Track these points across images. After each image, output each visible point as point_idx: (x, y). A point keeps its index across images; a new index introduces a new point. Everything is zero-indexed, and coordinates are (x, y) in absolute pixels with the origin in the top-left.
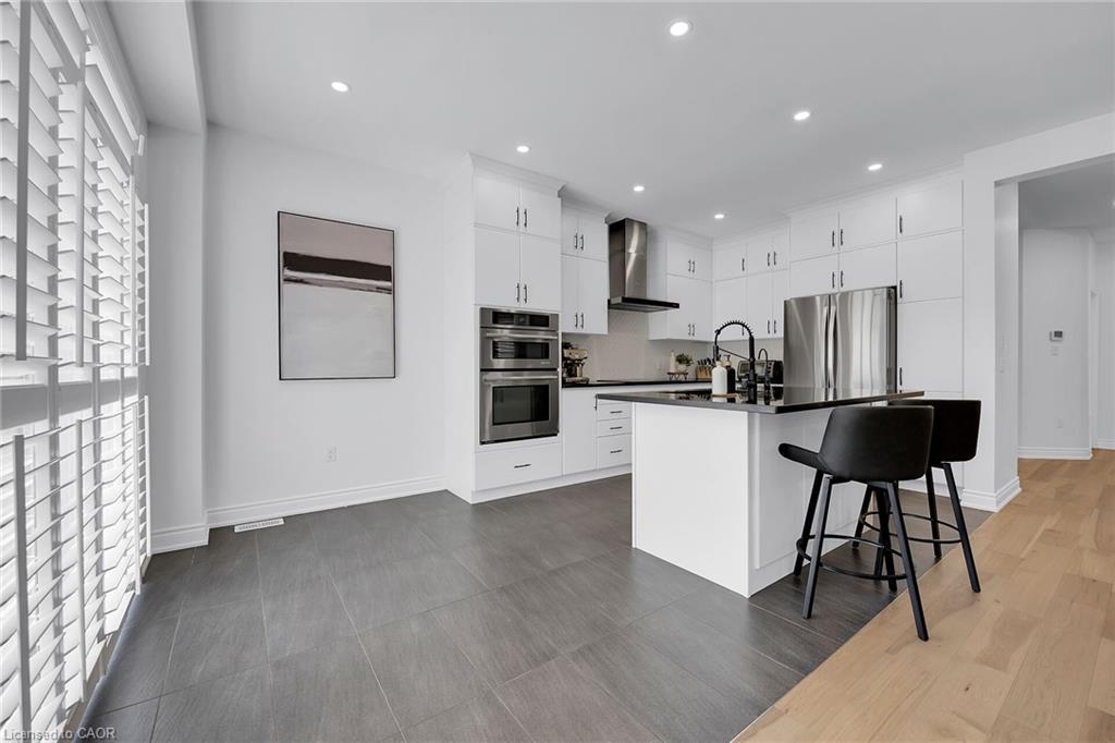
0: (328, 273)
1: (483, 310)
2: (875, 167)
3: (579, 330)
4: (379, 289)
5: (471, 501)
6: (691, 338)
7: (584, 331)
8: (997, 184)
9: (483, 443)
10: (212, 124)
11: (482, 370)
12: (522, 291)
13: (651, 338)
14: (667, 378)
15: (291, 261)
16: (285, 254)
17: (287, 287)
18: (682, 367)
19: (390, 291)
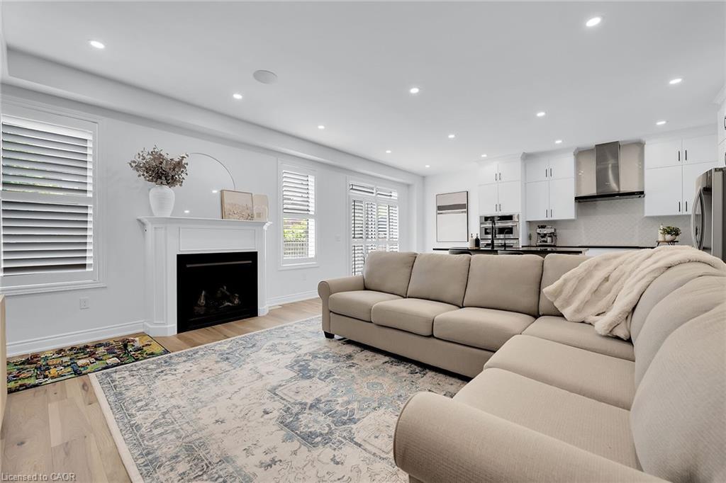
1: (481, 217)
4: (462, 212)
12: (499, 207)
15: (440, 208)
18: (669, 237)
19: (465, 212)
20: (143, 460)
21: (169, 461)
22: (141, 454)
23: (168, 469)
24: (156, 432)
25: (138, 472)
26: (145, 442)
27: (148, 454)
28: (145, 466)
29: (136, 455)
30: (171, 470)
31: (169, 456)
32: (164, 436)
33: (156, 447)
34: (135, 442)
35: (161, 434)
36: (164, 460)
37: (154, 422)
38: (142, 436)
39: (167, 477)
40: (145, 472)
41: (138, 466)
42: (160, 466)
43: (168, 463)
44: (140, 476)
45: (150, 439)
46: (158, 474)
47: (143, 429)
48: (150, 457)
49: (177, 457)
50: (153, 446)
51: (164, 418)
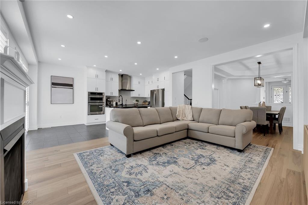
0: (60, 86)
1: (88, 92)
2: (158, 69)
3: (112, 95)
4: (70, 88)
5: (86, 125)
6: (139, 96)
7: (113, 95)
8: (173, 73)
9: (88, 115)
10: (39, 62)
11: (88, 102)
12: (97, 89)
13: (131, 96)
14: (134, 104)
15: (53, 84)
16: (52, 83)
17: (52, 88)
18: (137, 102)
19: (72, 88)
20: (247, 192)
21: (241, 184)
22: (245, 194)
23: (245, 184)
24: (232, 195)
25: (252, 190)
26: (240, 195)
27: (243, 191)
28: (249, 190)
29: (247, 195)
30: (244, 183)
31: (240, 186)
32: (233, 191)
33: (239, 191)
34: (242, 200)
35: (232, 192)
36: (242, 186)
37: (227, 199)
38: (238, 199)
39: (247, 183)
40: (250, 189)
41: (250, 192)
42: (245, 186)
43: (243, 184)
44: (253, 189)
45: (237, 195)
46: (248, 185)
47: (234, 201)
48: (244, 190)
49: (238, 183)
50: (239, 192)
51: (222, 197)
